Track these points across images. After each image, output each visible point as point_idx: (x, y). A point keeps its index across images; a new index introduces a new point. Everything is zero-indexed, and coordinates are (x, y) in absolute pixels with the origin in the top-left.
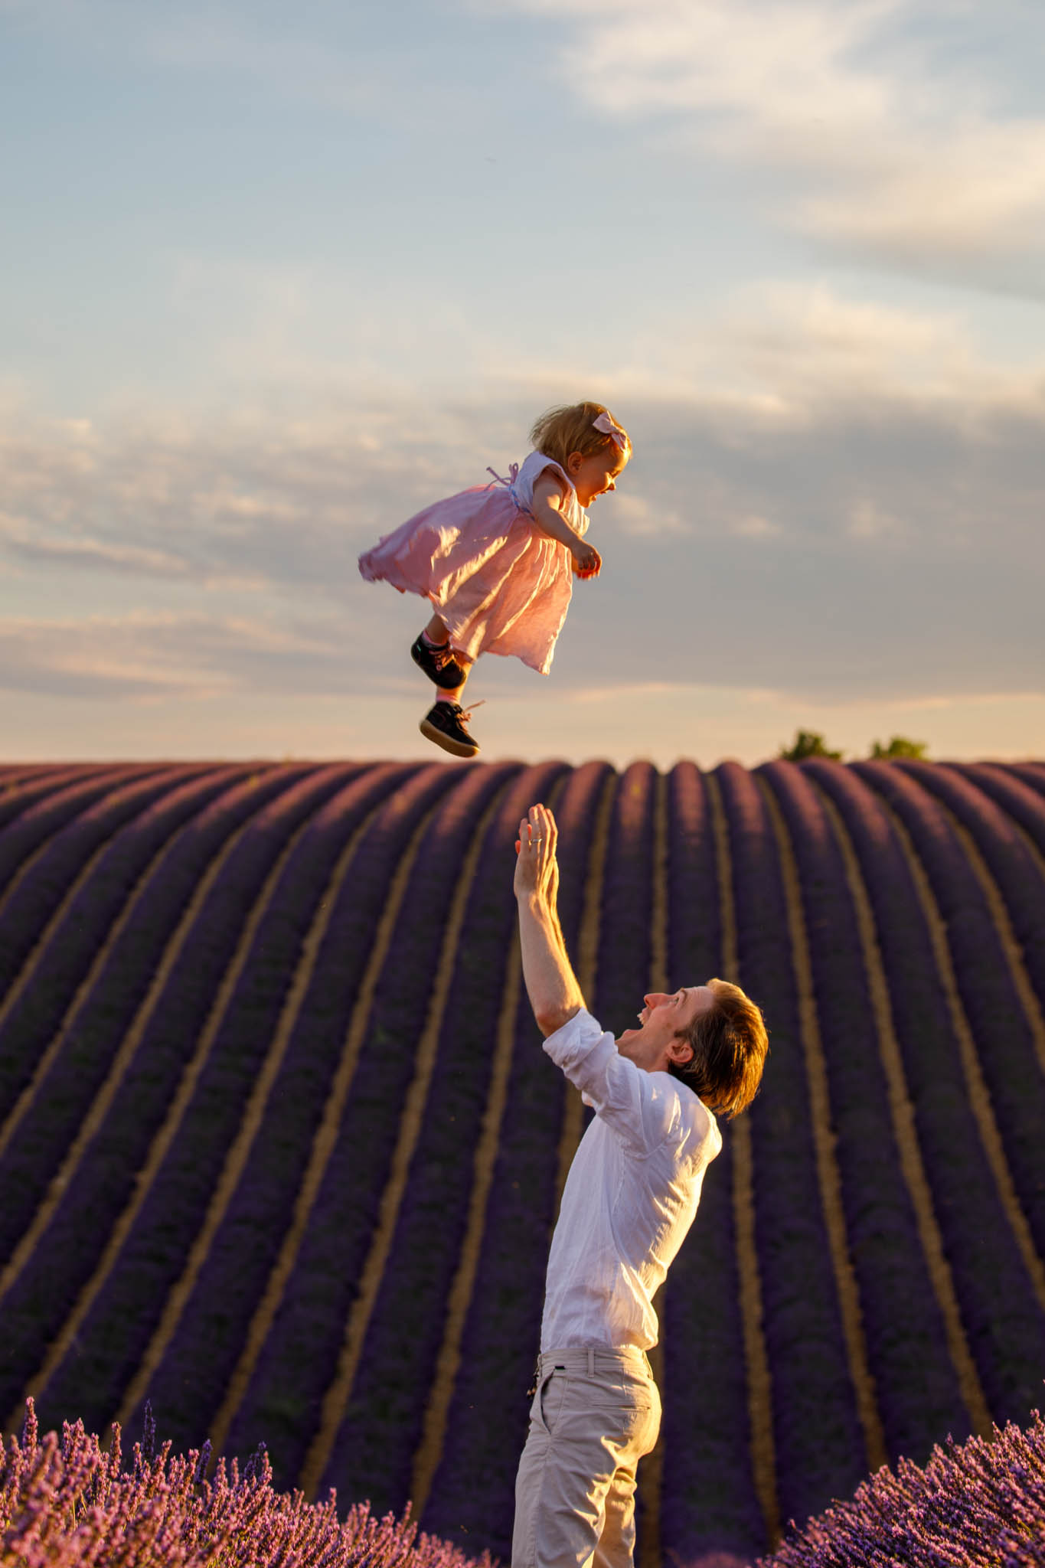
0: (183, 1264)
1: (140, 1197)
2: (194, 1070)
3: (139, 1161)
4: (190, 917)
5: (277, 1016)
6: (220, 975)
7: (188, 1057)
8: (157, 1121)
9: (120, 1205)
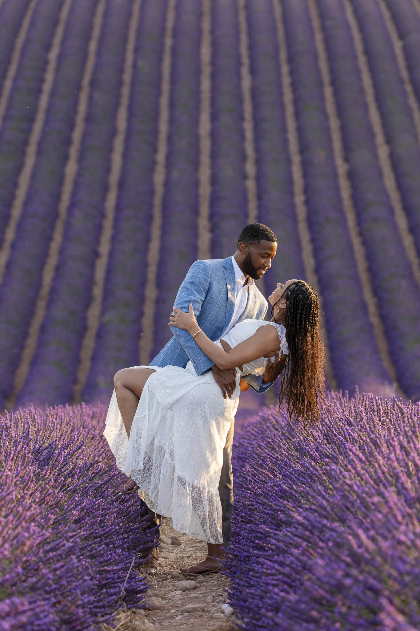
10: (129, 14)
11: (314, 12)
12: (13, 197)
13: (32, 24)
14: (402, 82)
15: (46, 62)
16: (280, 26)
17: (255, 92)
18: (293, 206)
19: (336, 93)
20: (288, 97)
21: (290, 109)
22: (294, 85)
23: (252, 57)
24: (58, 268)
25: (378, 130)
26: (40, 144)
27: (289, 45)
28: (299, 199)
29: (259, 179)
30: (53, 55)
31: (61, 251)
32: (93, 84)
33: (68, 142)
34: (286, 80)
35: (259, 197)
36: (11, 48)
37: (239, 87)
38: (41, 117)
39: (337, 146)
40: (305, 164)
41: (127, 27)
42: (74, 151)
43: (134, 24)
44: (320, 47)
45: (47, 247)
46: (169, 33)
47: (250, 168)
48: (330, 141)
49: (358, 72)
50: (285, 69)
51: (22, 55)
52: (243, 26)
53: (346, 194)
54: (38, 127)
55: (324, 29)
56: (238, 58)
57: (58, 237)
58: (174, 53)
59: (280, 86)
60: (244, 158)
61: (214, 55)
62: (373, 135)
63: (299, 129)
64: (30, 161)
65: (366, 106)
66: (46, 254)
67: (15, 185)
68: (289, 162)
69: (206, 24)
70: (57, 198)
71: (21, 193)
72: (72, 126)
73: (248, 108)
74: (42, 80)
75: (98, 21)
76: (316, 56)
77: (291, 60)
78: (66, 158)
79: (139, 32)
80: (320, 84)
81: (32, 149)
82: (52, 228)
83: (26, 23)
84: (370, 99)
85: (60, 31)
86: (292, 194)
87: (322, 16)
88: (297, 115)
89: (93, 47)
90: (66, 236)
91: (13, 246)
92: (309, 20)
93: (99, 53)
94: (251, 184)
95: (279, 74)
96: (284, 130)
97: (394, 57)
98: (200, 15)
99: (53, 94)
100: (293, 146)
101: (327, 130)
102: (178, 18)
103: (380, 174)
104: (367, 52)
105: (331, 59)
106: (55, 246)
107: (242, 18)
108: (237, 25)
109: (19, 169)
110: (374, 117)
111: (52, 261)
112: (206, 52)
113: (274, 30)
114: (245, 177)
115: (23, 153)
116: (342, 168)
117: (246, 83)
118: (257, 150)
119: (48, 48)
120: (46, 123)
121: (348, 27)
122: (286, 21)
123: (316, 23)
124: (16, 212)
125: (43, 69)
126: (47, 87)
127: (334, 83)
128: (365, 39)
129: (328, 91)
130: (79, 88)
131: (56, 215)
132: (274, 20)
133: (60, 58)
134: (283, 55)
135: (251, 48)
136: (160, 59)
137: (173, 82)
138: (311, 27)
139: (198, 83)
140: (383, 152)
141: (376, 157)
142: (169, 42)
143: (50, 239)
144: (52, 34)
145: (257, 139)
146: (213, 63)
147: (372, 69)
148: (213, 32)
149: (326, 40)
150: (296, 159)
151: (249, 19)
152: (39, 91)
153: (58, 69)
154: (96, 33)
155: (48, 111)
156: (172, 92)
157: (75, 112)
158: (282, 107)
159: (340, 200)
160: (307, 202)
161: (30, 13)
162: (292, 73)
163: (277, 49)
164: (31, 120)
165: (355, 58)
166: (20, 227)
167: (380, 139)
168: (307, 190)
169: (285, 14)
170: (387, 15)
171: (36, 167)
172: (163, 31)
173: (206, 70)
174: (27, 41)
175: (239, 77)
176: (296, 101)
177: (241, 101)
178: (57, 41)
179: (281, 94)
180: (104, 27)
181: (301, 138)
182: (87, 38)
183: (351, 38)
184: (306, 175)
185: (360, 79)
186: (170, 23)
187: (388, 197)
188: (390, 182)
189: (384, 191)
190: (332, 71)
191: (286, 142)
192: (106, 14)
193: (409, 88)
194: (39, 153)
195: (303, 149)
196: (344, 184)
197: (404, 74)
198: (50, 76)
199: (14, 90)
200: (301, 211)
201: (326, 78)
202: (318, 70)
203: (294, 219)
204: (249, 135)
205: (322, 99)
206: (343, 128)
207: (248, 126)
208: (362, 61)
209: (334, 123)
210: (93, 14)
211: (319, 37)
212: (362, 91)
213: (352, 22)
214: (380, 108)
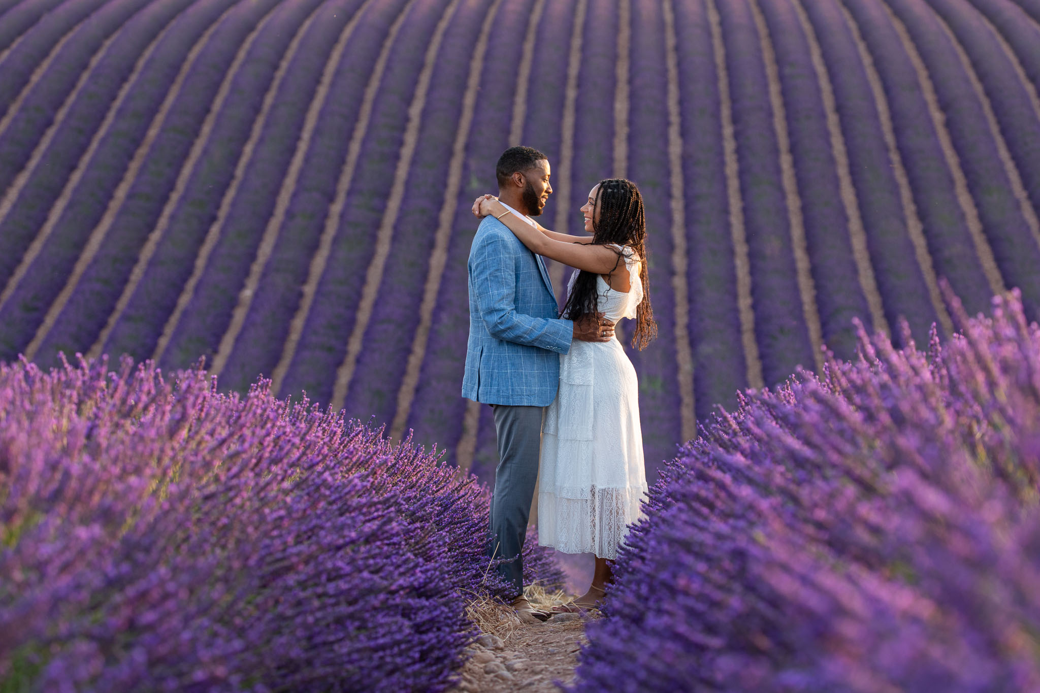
0: (345, 353)
1: (306, 303)
2: (336, 208)
3: (303, 277)
4: (322, 91)
5: (395, 167)
6: (349, 137)
7: (331, 198)
8: (313, 247)
9: (293, 310)
10: (519, 56)
11: (768, 56)
12: (359, 296)
13: (388, 68)
14: (886, 149)
15: (407, 119)
16: (722, 74)
17: (686, 161)
18: (736, 311)
19: (796, 164)
20: (732, 167)
21: (733, 184)
22: (739, 151)
23: (682, 114)
24: (418, 390)
25: (852, 212)
26: (396, 228)
27: (734, 99)
28: (745, 302)
29: (690, 275)
30: (415, 111)
31: (423, 369)
32: (468, 148)
33: (435, 225)
34: (729, 146)
35: (691, 299)
36: (360, 101)
37: (665, 154)
38: (398, 191)
39: (797, 232)
40: (752, 256)
41: (516, 74)
42: (441, 237)
43: (525, 70)
44: (776, 101)
45: (404, 361)
46: (572, 82)
47: (679, 261)
48: (788, 226)
49: (827, 135)
50: (728, 131)
51: (374, 110)
52: (673, 73)
53: (807, 296)
54: (394, 204)
55: (781, 78)
56: (665, 114)
57: (419, 350)
58: (579, 108)
59: (721, 153)
60: (671, 247)
61: (633, 111)
62: (846, 219)
63: (745, 210)
64: (383, 249)
65: (836, 182)
66: (403, 372)
67: (363, 280)
68: (731, 253)
69: (622, 71)
70: (419, 298)
71: (371, 292)
72: (440, 204)
73: (677, 181)
74: (401, 143)
75: (477, 65)
76: (770, 114)
77: (735, 119)
78: (431, 245)
79: (532, 81)
80: (776, 151)
81: (385, 234)
82: (412, 338)
83: (380, 67)
84: (843, 171)
85: (425, 78)
86: (735, 296)
87: (779, 61)
88: (743, 191)
89: (469, 99)
90: (429, 348)
91: (358, 361)
92: (762, 67)
93: (477, 108)
94: (679, 283)
95: (719, 137)
96: (725, 210)
97: (875, 116)
98: (614, 59)
99: (415, 161)
100: (738, 231)
101: (783, 211)
102: (584, 62)
103: (855, 271)
104: (839, 109)
105: (790, 117)
106: (415, 361)
107: (671, 63)
108: (664, 72)
109: (368, 259)
110: (848, 195)
111: (411, 381)
112: (621, 107)
113: (715, 79)
114: (672, 273)
115: (374, 239)
116: (802, 262)
117: (675, 148)
118: (689, 237)
119: (409, 100)
120: (405, 199)
121: (814, 75)
122: (730, 67)
123: (771, 70)
124: (363, 316)
125: (403, 129)
126: (407, 152)
127: (793, 150)
128: (837, 92)
129: (786, 161)
130: (450, 153)
131: (417, 321)
132: (714, 66)
133: (425, 114)
134: (726, 112)
135: (681, 102)
136: (561, 116)
137: (577, 146)
138: (764, 76)
139: (611, 148)
140: (858, 243)
141: (850, 249)
142: (571, 94)
143: (409, 351)
144: (415, 82)
145: (689, 222)
146: (630, 122)
147: (845, 131)
148: (630, 81)
149: (784, 93)
150: (741, 249)
151: (680, 64)
152: (397, 157)
153: (422, 129)
154: (474, 81)
155: (408, 184)
156: (575, 159)
157: (445, 185)
158: (724, 180)
159: (799, 305)
160: (754, 307)
161: (385, 54)
162: (737, 135)
163: (717, 104)
164: (386, 195)
165: (823, 116)
166: (368, 336)
167: (855, 225)
168: (754, 291)
169: (728, 57)
170: (867, 60)
171: (391, 256)
172: (565, 78)
173: (622, 131)
174: (381, 91)
175: (666, 141)
176: (742, 174)
177: (668, 174)
178: (421, 91)
179: (722, 164)
180: (485, 72)
181: (748, 223)
182: (463, 87)
183: (818, 90)
184: (753, 271)
185: (830, 145)
186: (573, 70)
187: (864, 299)
188: (867, 280)
189: (859, 293)
190: (791, 133)
191: (728, 226)
192: (487, 57)
193: (895, 157)
194: (395, 239)
195: (750, 238)
196: (805, 283)
197: (890, 139)
198: (410, 138)
199: (362, 156)
200: (747, 318)
201: (783, 142)
202: (773, 133)
203: (738, 329)
204: (678, 217)
205: (778, 171)
206: (805, 209)
207: (677, 206)
208: (832, 120)
209: (793, 202)
210: (470, 57)
211: (774, 88)
212: (832, 161)
213: (821, 69)
214: (855, 183)
